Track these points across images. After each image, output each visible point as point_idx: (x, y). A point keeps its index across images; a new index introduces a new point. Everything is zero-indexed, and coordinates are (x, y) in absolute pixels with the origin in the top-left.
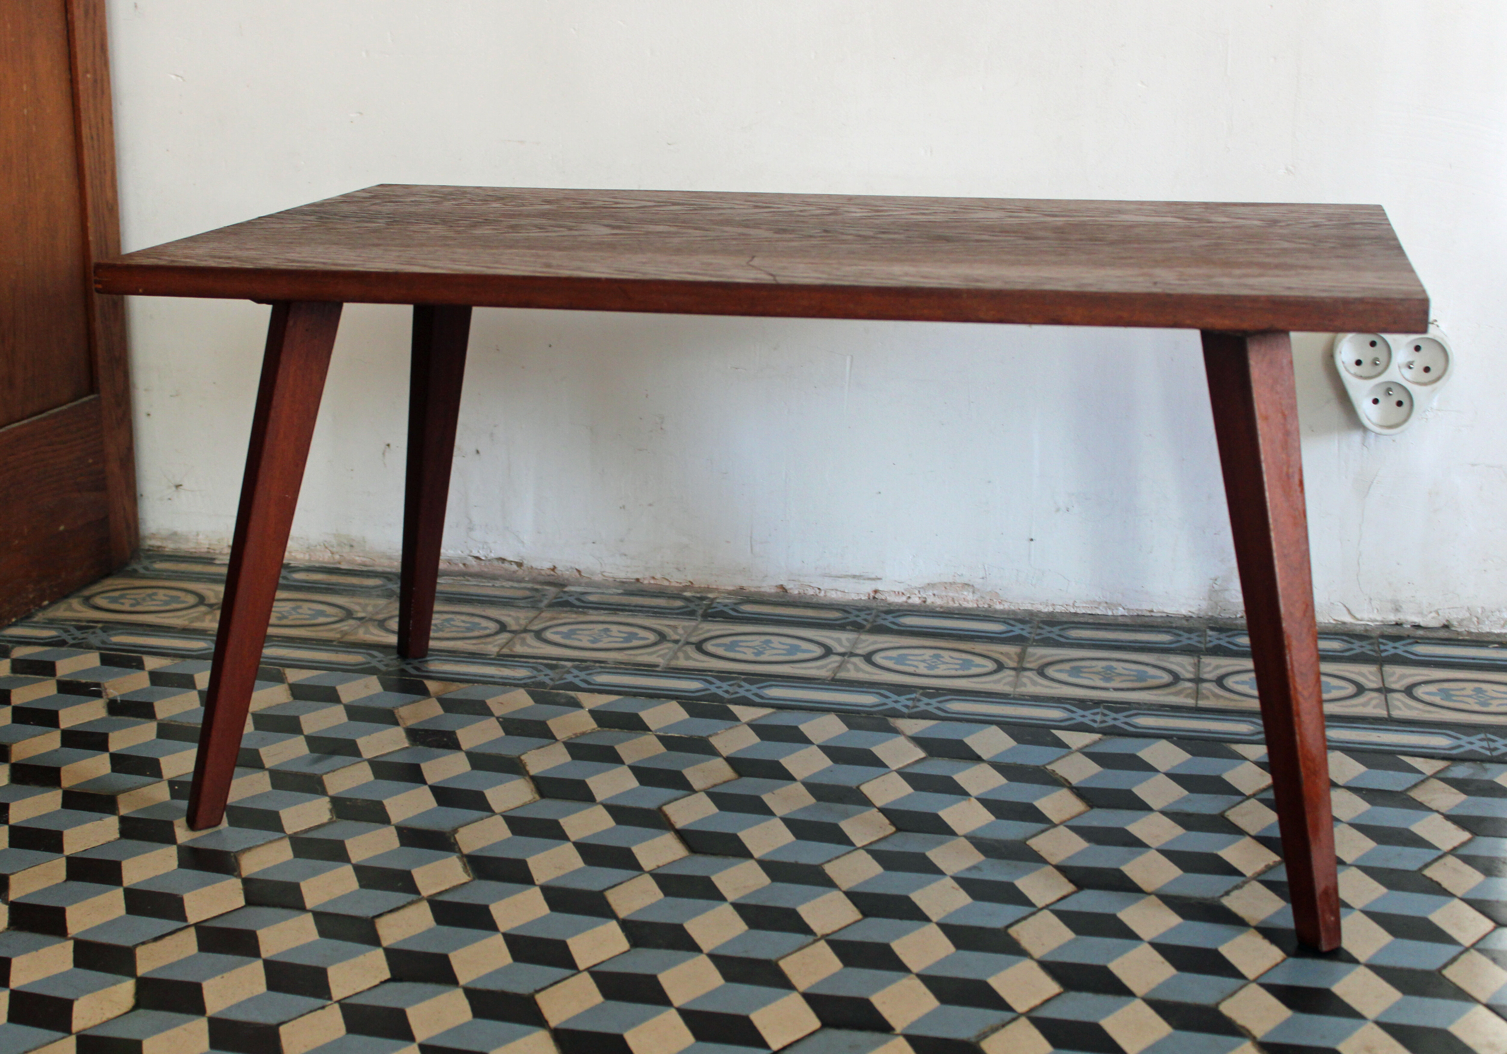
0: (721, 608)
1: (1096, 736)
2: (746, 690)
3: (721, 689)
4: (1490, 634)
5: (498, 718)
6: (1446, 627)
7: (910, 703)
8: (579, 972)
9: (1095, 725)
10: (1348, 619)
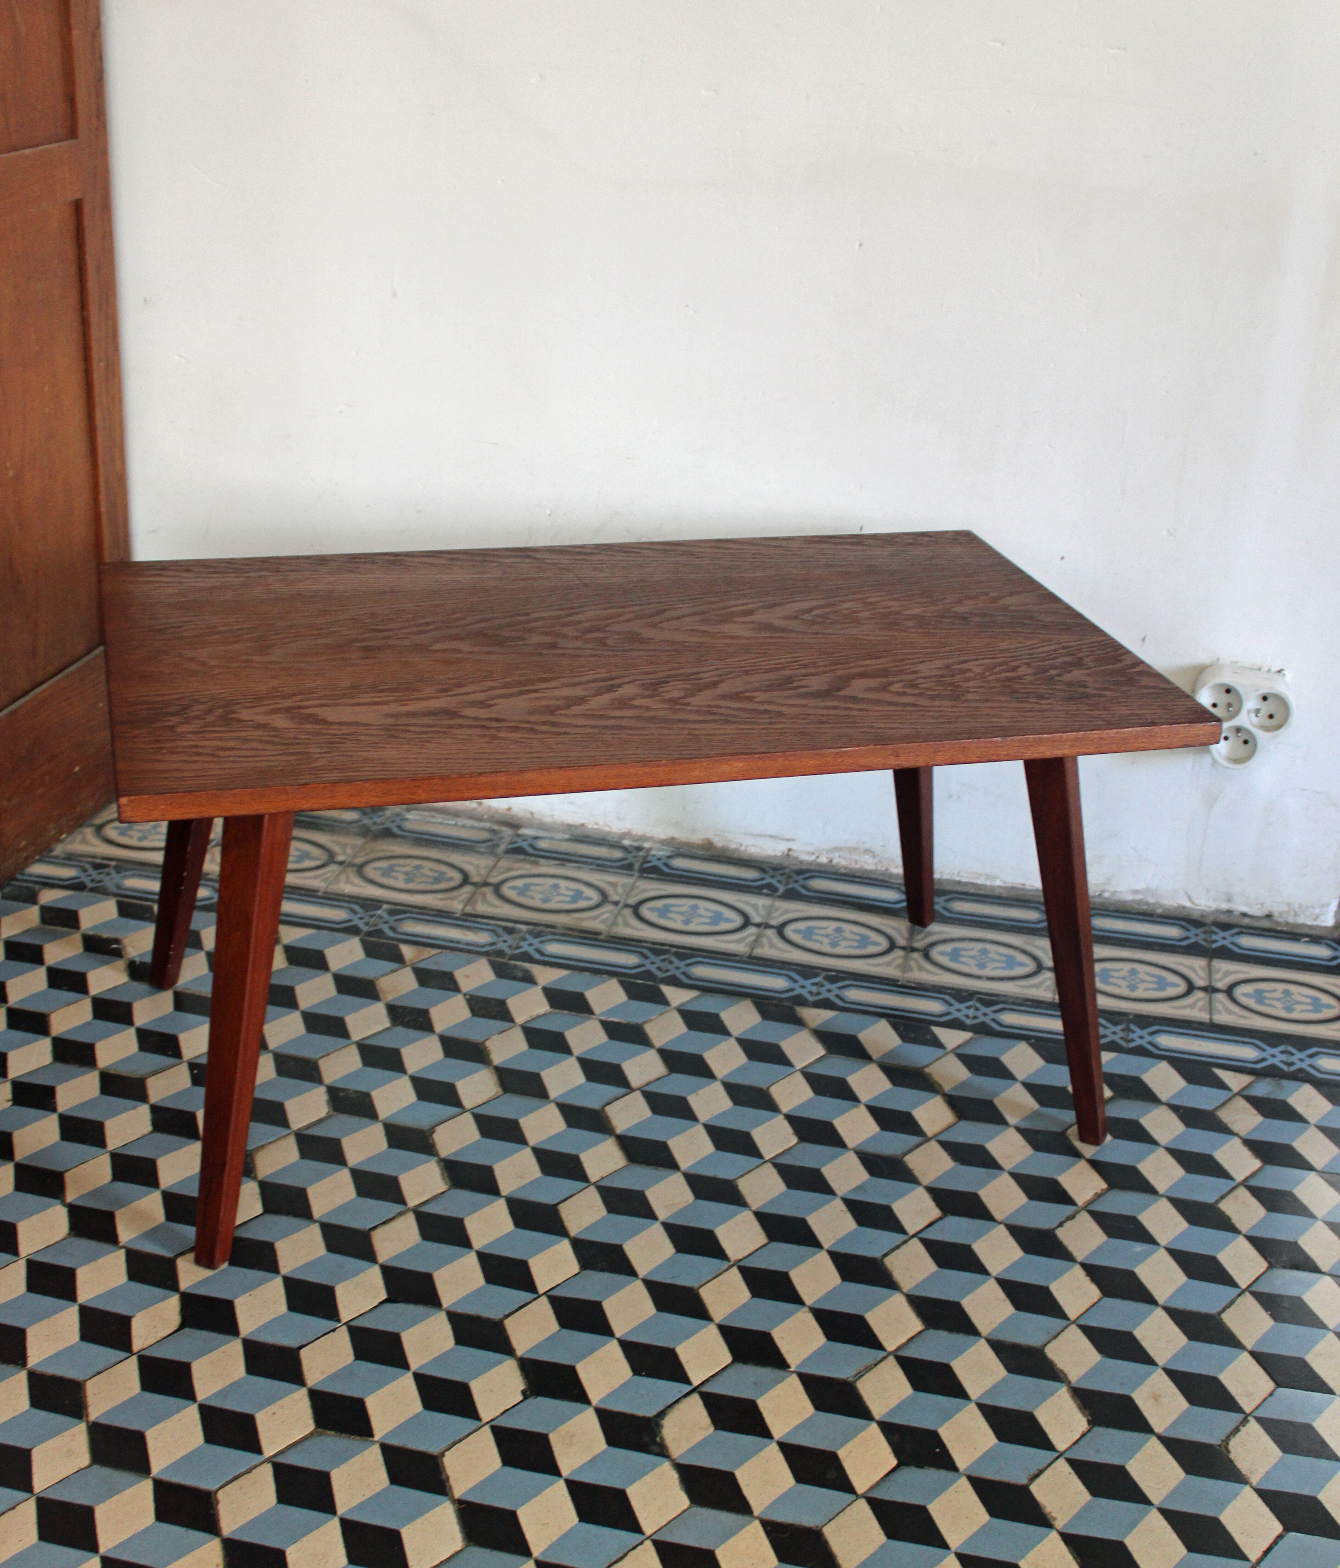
0: (655, 863)
1: (967, 1035)
2: (676, 967)
3: (654, 964)
4: (1303, 925)
5: (465, 995)
6: (1269, 916)
7: (814, 989)
8: (540, 1296)
9: (968, 1022)
10: (1188, 904)
